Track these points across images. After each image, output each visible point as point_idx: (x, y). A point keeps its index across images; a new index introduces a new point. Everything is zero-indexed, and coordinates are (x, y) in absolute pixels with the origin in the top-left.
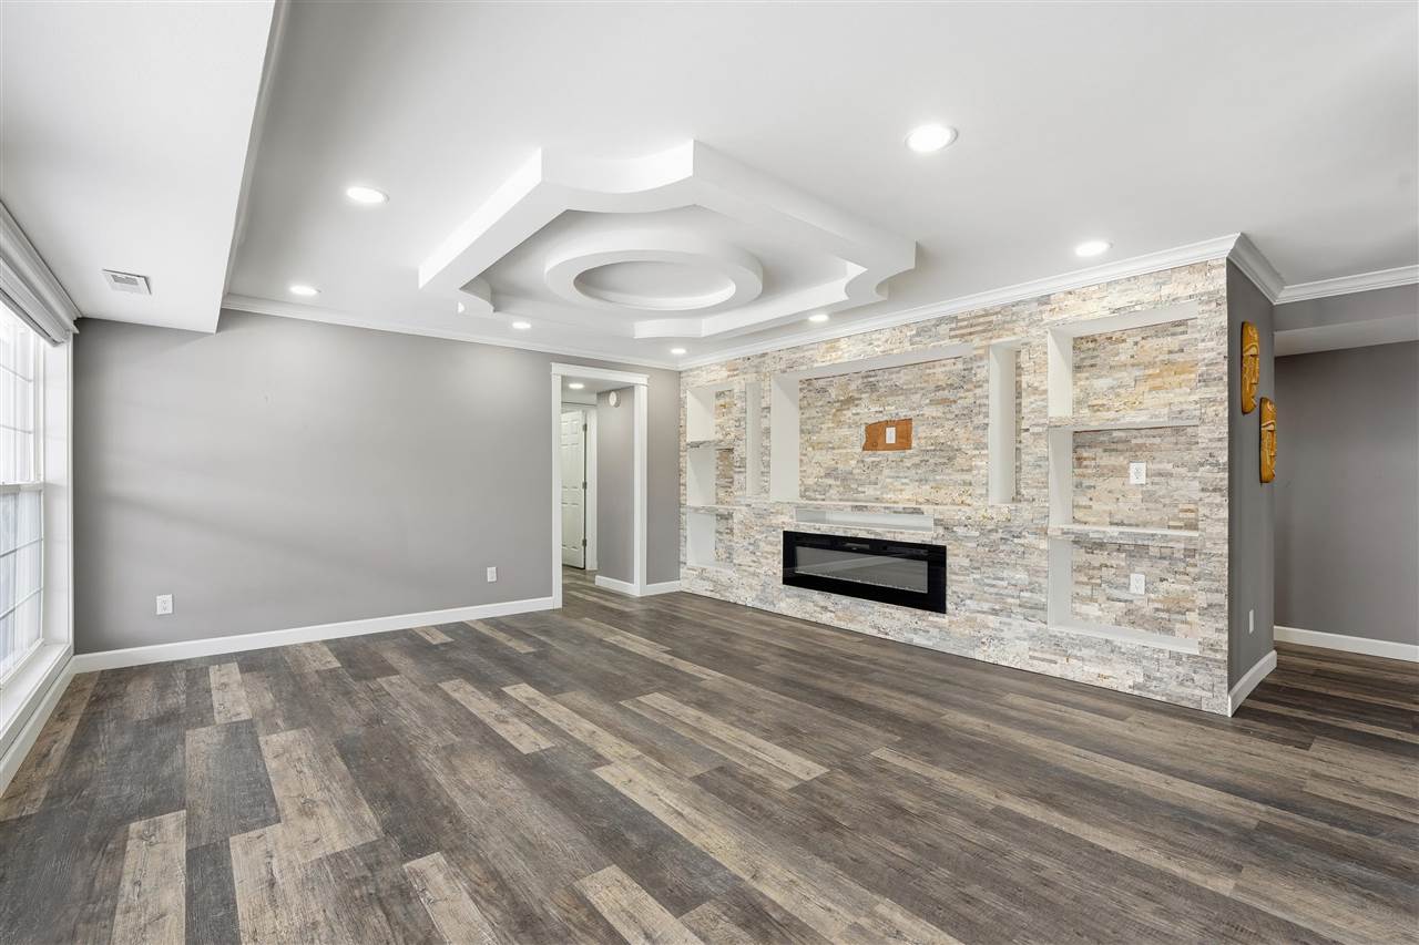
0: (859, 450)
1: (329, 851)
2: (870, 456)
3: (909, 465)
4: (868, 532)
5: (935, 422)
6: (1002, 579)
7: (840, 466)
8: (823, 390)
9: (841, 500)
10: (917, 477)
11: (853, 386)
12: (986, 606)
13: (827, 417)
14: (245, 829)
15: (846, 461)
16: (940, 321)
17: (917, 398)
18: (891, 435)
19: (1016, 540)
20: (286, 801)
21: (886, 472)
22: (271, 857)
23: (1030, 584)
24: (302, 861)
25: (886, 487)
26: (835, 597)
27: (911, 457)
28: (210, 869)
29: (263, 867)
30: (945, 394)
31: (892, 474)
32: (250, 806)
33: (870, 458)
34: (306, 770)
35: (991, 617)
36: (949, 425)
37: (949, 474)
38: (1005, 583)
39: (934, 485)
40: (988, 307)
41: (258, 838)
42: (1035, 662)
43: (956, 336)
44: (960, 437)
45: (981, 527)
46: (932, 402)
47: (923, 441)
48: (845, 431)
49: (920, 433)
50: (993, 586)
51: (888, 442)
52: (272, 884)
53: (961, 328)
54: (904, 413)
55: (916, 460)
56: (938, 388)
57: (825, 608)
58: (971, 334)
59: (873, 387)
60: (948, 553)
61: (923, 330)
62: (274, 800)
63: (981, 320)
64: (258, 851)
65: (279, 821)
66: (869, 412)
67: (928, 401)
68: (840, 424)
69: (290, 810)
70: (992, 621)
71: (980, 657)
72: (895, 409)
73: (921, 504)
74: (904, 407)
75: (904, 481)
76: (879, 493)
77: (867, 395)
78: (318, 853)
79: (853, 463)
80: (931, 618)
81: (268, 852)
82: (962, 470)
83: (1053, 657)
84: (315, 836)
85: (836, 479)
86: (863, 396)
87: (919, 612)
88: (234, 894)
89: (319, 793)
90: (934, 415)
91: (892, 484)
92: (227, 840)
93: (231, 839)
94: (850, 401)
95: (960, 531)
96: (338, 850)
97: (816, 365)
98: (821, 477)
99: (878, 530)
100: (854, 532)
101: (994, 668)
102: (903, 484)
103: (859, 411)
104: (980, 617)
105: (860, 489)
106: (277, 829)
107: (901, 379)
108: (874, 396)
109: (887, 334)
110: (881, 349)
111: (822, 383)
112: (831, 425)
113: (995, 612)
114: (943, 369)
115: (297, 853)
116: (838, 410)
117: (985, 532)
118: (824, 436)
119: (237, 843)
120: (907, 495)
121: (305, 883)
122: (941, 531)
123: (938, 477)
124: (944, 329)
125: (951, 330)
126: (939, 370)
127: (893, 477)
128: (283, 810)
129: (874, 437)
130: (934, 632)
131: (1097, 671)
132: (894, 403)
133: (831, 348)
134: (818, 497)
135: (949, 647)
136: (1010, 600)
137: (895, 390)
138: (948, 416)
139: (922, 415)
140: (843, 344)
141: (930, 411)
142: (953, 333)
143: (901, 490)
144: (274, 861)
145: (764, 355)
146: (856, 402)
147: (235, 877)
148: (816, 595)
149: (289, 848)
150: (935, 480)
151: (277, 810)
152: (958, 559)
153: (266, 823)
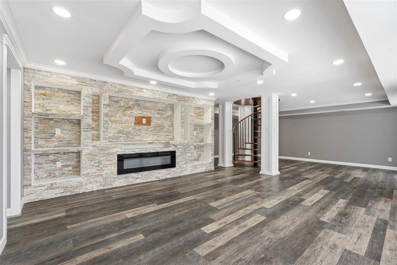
0: (133, 125)
1: (340, 234)
2: (138, 127)
3: (151, 130)
4: (154, 150)
5: (158, 119)
6: (187, 156)
7: (125, 130)
8: (117, 102)
9: (125, 141)
10: (153, 134)
11: (131, 103)
12: (184, 163)
13: (119, 112)
14: (357, 255)
15: (128, 128)
16: (174, 95)
17: (153, 111)
18: (144, 121)
19: (189, 147)
20: (338, 254)
21: (143, 132)
22: (355, 243)
23: (191, 156)
24: (348, 237)
25: (143, 136)
26: (141, 173)
27: (151, 128)
28: (374, 251)
29: (358, 242)
30: (161, 112)
31: (145, 133)
32: (351, 262)
33: (137, 127)
34: (319, 260)
35: (184, 165)
36: (162, 120)
37: (162, 133)
38: (187, 157)
39: (158, 136)
40: (184, 95)
41: (355, 250)
42: (192, 172)
43: (177, 100)
44: (165, 123)
45: (183, 145)
46: (158, 113)
47: (155, 124)
48: (127, 118)
49: (154, 122)
50: (185, 158)
51: (143, 123)
52: (359, 237)
53: (179, 98)
54: (149, 115)
55: (153, 129)
56: (159, 110)
57: (137, 178)
58: (181, 100)
59: (139, 105)
60: (176, 152)
61: (170, 95)
62: (341, 257)
63: (183, 98)
64: (357, 247)
65: (345, 250)
66: (137, 112)
67: (156, 113)
68: (125, 115)
69: (339, 251)
70: (185, 166)
71: (182, 175)
72: (146, 113)
73: (154, 141)
74: (149, 113)
75: (149, 135)
76: (141, 138)
77: (136, 107)
78: (343, 236)
79: (131, 129)
80: (172, 170)
81: (355, 244)
82: (165, 132)
83: (194, 170)
84: (339, 239)
85: (123, 134)
86: (135, 107)
87: (169, 169)
88: (369, 242)
89: (325, 248)
90: (158, 117)
91: (145, 135)
92: (365, 256)
93: (363, 255)
94: (129, 108)
95: (179, 146)
96: (338, 233)
97: (133, 94)
98: (116, 133)
99: (157, 149)
100: (149, 151)
101: (185, 176)
102: (149, 136)
103: (133, 112)
104: (182, 166)
105: (133, 137)
106: (348, 248)
107: (148, 105)
108: (139, 108)
109: (160, 93)
110: (158, 96)
111: (116, 99)
112: (120, 115)
113: (185, 164)
114: (160, 105)
115: (348, 239)
116: (124, 110)
117: (184, 146)
118: (118, 118)
119: (362, 253)
120: (150, 139)
121: (352, 233)
122: (174, 147)
123: (159, 134)
124: (175, 97)
125: (176, 98)
126: (159, 105)
127: (145, 134)
128: (341, 252)
129: (138, 121)
130: (172, 173)
131: (200, 169)
132: (146, 112)
133: (140, 91)
134: (114, 141)
135: (176, 175)
136: (188, 160)
137: (146, 108)
138: (161, 118)
139: (155, 116)
140: (145, 91)
141: (157, 116)
142: (177, 99)
143: (148, 137)
144: (355, 241)
145: (105, 82)
146: (132, 109)
147: (367, 245)
148: (133, 175)
149: (349, 241)
150: (158, 135)
151: (343, 253)
152: (178, 153)
153: (350, 252)
